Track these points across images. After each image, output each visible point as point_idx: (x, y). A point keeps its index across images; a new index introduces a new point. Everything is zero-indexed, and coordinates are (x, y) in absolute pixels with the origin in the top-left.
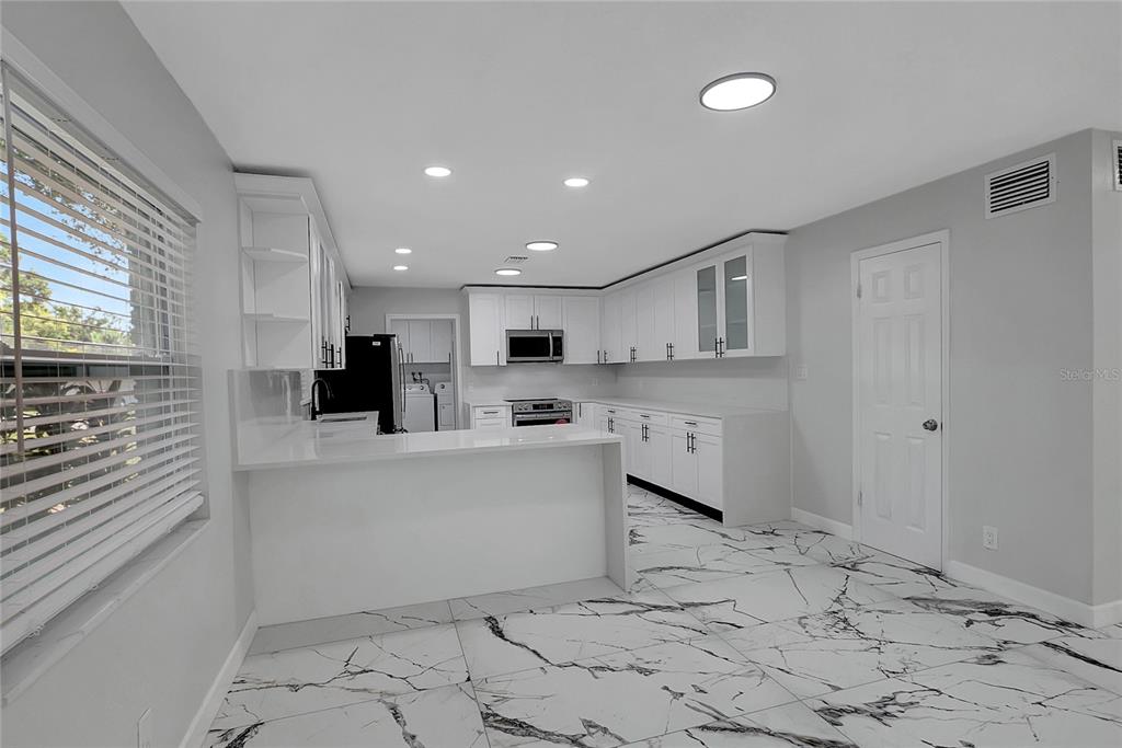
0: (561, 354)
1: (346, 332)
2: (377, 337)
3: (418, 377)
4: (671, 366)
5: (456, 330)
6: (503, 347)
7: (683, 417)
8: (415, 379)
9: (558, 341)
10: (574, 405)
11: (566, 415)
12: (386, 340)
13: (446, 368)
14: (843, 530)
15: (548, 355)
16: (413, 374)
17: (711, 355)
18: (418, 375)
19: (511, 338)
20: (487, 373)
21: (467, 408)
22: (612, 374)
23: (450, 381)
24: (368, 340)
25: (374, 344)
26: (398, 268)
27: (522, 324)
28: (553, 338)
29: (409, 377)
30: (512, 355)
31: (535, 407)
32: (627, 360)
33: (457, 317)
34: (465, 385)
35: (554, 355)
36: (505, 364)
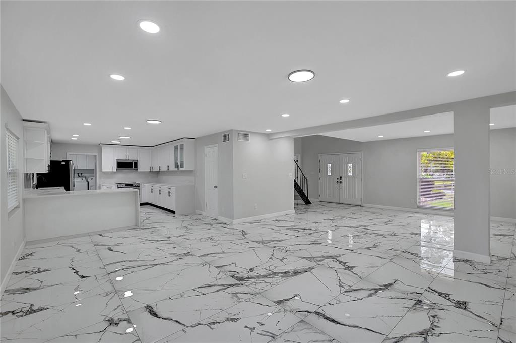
0: (137, 168)
1: (50, 159)
2: (63, 161)
3: (80, 175)
5: (97, 159)
6: (115, 165)
7: (168, 187)
8: (79, 176)
9: (136, 163)
12: (67, 162)
13: (92, 171)
16: (78, 174)
17: (177, 170)
18: (80, 174)
19: (118, 162)
20: (109, 174)
21: (100, 186)
22: (156, 174)
23: (94, 176)
24: (61, 162)
25: (62, 163)
27: (122, 158)
28: (134, 162)
29: (76, 175)
30: (118, 168)
31: (126, 185)
32: (158, 170)
33: (97, 154)
34: (100, 178)
35: (134, 168)
36: (116, 171)
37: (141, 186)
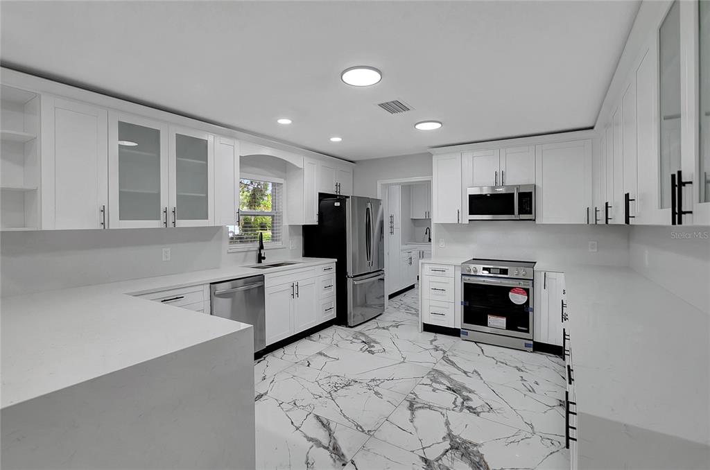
10: (536, 274)
15: (513, 214)
19: (470, 196)
30: (472, 212)
34: (438, 241)
35: (519, 213)
36: (468, 222)
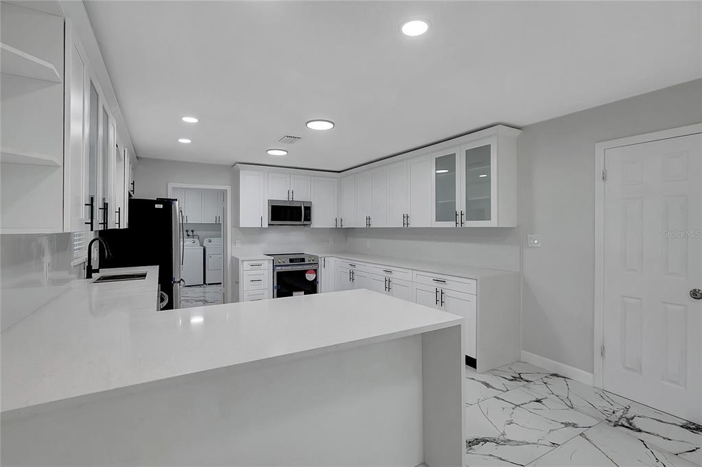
0: (309, 220)
1: (130, 195)
2: (160, 201)
3: (190, 233)
4: (406, 232)
5: (228, 198)
6: (265, 213)
7: (429, 274)
8: (188, 235)
9: (308, 209)
10: (319, 259)
11: (314, 267)
12: (168, 203)
13: (217, 228)
14: (580, 376)
15: (301, 220)
16: (187, 231)
17: (452, 224)
19: (272, 206)
20: (253, 234)
21: (236, 262)
23: (219, 237)
24: (153, 202)
25: (157, 206)
26: (182, 141)
27: (281, 195)
28: (305, 207)
30: (273, 219)
31: (291, 261)
32: (363, 226)
33: (228, 188)
34: (234, 242)
35: (305, 220)
36: (267, 226)
37: (321, 263)
